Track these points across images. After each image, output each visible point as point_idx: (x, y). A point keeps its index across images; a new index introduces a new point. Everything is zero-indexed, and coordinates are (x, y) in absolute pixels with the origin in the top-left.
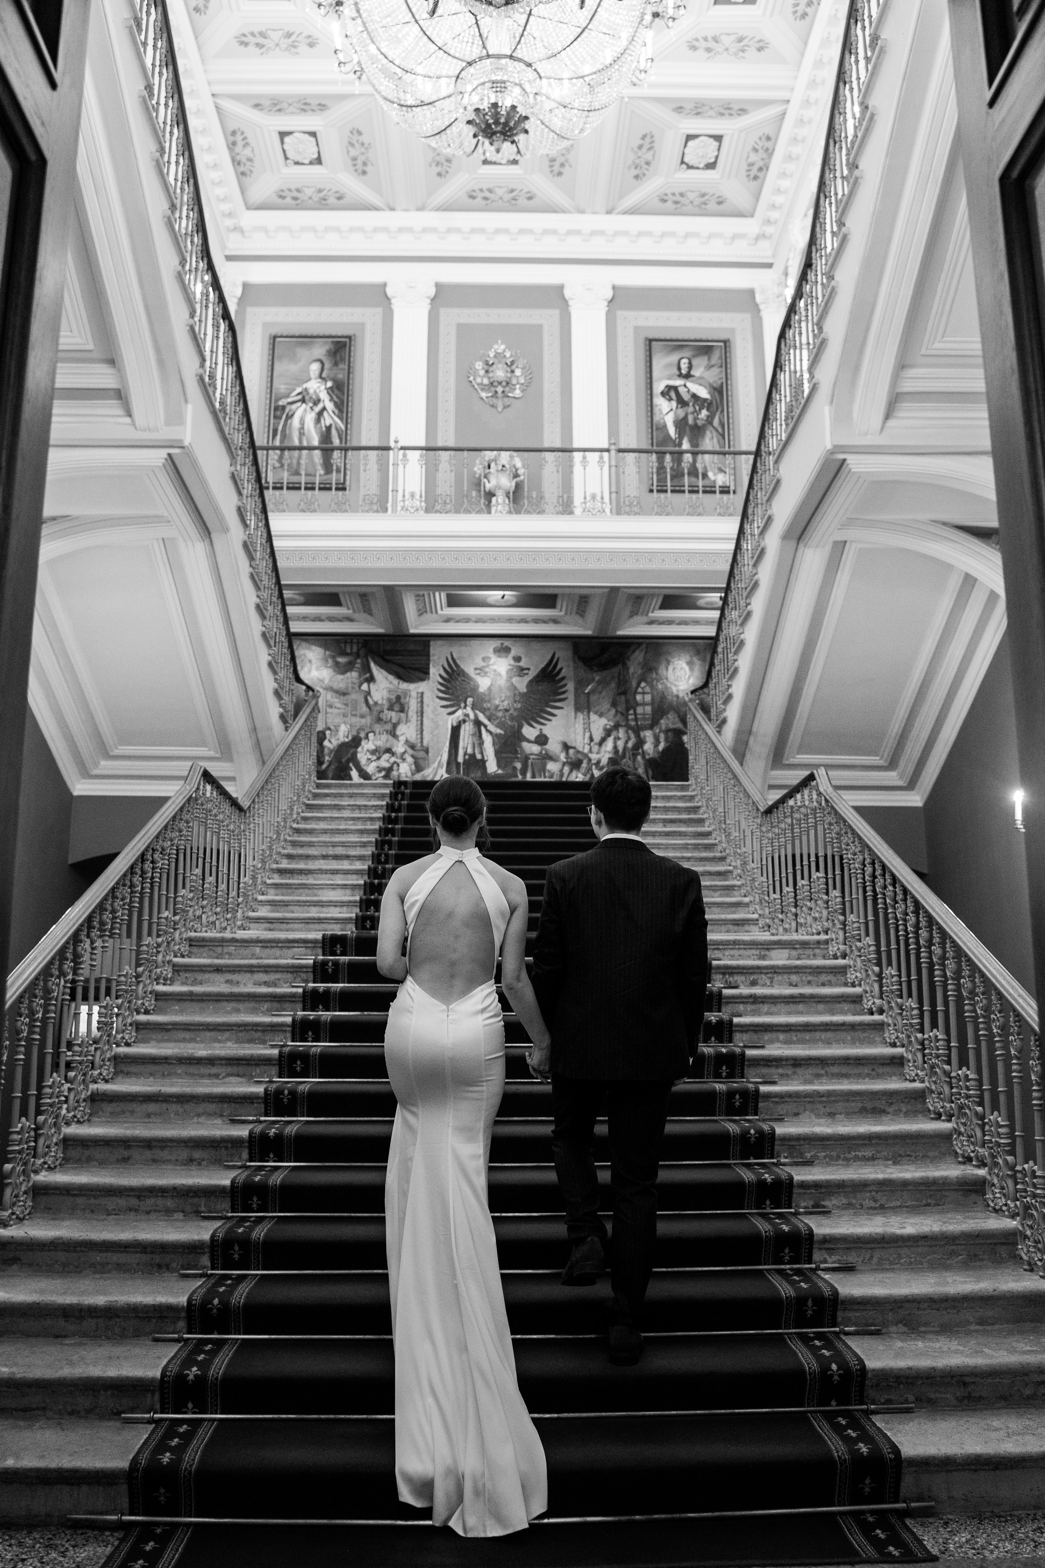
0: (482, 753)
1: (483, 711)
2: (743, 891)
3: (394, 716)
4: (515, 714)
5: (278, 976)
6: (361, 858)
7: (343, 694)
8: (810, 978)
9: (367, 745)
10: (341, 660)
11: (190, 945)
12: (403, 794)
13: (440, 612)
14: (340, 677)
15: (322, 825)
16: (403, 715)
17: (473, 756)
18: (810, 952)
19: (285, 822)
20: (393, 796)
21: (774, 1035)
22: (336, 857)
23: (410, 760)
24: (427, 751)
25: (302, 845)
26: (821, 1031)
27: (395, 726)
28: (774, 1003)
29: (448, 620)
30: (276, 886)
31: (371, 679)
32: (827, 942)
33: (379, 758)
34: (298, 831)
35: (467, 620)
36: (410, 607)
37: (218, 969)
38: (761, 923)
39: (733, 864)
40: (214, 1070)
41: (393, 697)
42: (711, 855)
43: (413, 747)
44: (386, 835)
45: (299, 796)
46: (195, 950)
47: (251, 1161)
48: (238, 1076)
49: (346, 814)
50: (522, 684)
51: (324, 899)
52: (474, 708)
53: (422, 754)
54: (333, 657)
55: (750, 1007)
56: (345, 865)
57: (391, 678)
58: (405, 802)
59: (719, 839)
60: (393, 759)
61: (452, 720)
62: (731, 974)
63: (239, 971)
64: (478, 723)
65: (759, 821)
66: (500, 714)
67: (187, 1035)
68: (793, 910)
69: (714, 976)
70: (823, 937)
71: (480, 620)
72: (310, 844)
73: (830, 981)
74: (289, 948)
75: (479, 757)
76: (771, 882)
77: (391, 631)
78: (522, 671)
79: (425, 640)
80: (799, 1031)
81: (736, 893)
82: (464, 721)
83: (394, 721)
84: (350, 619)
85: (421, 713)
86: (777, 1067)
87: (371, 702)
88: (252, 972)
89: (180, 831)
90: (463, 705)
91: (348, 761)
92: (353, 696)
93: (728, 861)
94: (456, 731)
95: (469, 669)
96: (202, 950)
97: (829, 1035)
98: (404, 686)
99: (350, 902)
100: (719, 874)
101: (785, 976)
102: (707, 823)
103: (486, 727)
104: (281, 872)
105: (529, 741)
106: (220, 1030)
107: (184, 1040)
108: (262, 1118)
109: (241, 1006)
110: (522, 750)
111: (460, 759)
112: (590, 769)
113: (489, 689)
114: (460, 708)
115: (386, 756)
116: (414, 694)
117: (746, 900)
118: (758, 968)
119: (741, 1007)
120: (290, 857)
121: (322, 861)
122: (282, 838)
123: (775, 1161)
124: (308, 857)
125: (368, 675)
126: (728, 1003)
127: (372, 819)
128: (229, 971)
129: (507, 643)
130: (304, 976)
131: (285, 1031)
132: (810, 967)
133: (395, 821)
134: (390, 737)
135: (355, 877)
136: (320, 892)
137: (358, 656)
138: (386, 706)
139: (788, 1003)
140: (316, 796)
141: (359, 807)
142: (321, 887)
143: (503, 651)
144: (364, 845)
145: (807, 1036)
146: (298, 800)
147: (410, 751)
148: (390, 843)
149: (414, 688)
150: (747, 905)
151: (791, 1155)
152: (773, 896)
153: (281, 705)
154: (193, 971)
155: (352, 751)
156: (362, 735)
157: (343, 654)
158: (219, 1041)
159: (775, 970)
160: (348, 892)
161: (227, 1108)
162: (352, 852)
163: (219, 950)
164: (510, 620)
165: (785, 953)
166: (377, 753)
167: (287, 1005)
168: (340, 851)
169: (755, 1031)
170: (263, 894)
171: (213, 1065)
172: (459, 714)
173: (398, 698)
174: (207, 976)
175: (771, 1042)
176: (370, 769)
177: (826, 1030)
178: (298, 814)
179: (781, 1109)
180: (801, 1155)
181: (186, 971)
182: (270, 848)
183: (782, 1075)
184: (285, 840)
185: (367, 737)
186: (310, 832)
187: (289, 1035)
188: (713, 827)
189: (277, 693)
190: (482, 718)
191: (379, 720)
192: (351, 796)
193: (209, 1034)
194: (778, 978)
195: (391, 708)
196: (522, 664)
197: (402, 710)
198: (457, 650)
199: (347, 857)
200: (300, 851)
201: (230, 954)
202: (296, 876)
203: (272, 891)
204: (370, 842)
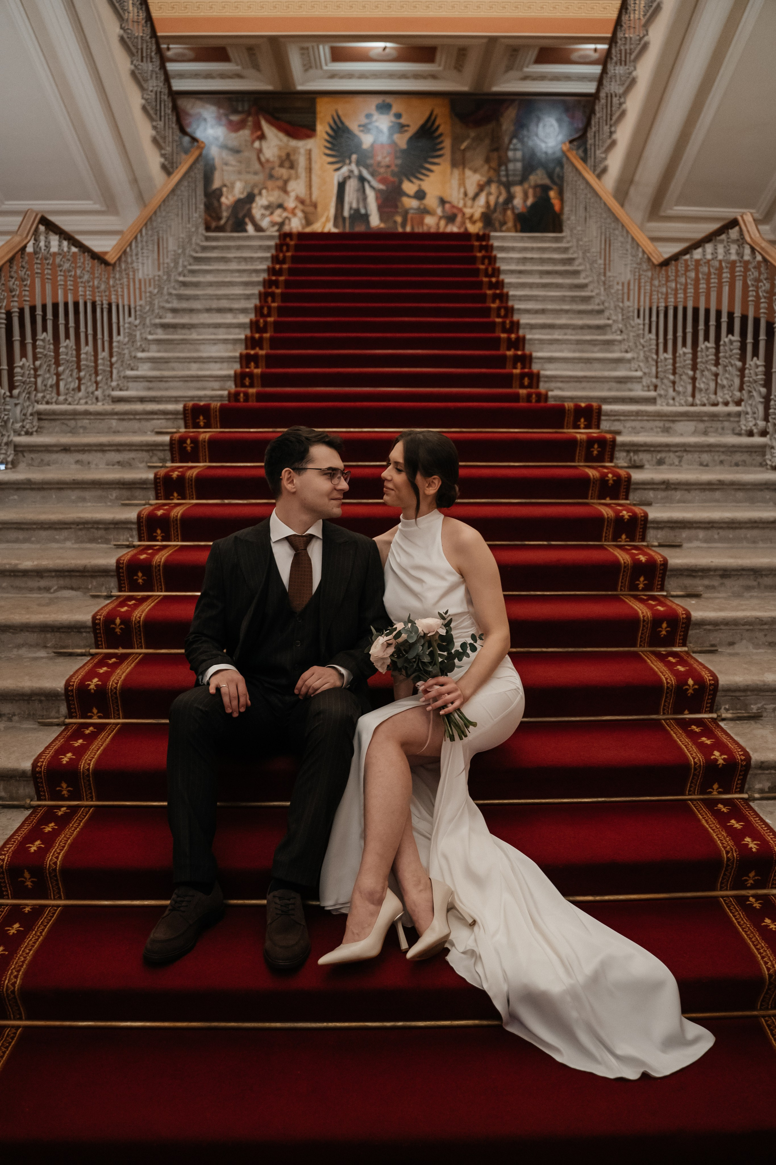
0: (365, 208)
1: (367, 167)
2: (624, 346)
3: (283, 172)
4: (396, 169)
5: (132, 455)
6: (244, 311)
7: (236, 151)
8: (723, 457)
9: (261, 201)
10: (235, 118)
11: (40, 419)
12: (288, 245)
13: (325, 68)
14: (233, 135)
15: (209, 278)
16: (293, 172)
17: (357, 211)
18: (719, 425)
19: (169, 276)
20: (279, 247)
21: (693, 532)
22: (220, 310)
23: (300, 214)
24: (315, 206)
25: (188, 298)
26: (747, 528)
27: (286, 182)
28: (688, 490)
29: (333, 76)
30: (158, 341)
31: (262, 137)
32: (739, 414)
33: (272, 213)
34: (184, 284)
35: (350, 75)
36: (295, 62)
37: (66, 449)
38: (645, 381)
39: (614, 318)
40: (43, 583)
41: (283, 154)
42: (589, 307)
43: (302, 202)
44: (270, 287)
45: (184, 249)
46: (45, 424)
47: (71, 717)
48: (72, 589)
49: (234, 266)
50: (402, 141)
51: (205, 355)
52: (358, 163)
53: (310, 209)
54: (226, 115)
55: (661, 494)
56: (229, 318)
57: (281, 135)
58: (289, 254)
59: (597, 291)
60: (285, 214)
61: (336, 177)
62: (636, 452)
63: (89, 451)
64: (362, 179)
65: (649, 274)
66: (382, 170)
67: (21, 535)
68: (691, 373)
69: (617, 454)
70: (732, 408)
71: (363, 76)
72: (196, 298)
73: (744, 461)
74: (147, 420)
75: (363, 211)
76: (661, 340)
77: (279, 88)
78: (402, 128)
79: (313, 96)
80: (721, 528)
81: (616, 348)
82: (349, 177)
83: (285, 177)
84: (239, 76)
85: (309, 170)
86: (702, 578)
87: (263, 159)
88: (103, 451)
89: (11, 291)
90: (347, 161)
91: (245, 216)
92: (246, 154)
93: (607, 314)
94: (342, 186)
95: (353, 126)
96: (54, 424)
97: (755, 533)
98: (294, 143)
99: (231, 358)
100: (598, 327)
101: (696, 455)
102: (583, 275)
103: (369, 182)
104: (165, 326)
105: (408, 196)
106: (56, 529)
107: (16, 541)
108: (93, 651)
109: (87, 494)
110: (403, 205)
111: (346, 213)
112: (463, 223)
113: (372, 146)
114: (344, 164)
115: (279, 211)
116: (302, 151)
117: (629, 356)
118: (667, 445)
119: (651, 494)
120: (174, 311)
121: (206, 315)
122: (165, 291)
123: (714, 716)
124: (191, 311)
125: (259, 133)
126: (636, 489)
127: (257, 271)
128: (78, 451)
129: (389, 99)
130: (161, 455)
131: (131, 529)
132: (725, 446)
133: (279, 273)
134: (282, 194)
135: (237, 330)
136: (202, 347)
137: (249, 114)
138: (277, 163)
139: (704, 490)
140: (204, 249)
141: (245, 259)
142: (203, 342)
143: (384, 108)
144: (248, 297)
145: (731, 534)
146: (184, 252)
147: (300, 206)
148: (273, 295)
149: (302, 145)
150: (629, 361)
151: (733, 708)
152: (662, 356)
153: (163, 155)
154: (39, 451)
155: (247, 207)
156: (256, 191)
157: (235, 112)
158: (57, 541)
159: (685, 448)
160: (230, 347)
161: (52, 639)
162: (236, 305)
163: (72, 423)
164: (391, 75)
165: (691, 426)
166: (270, 208)
167: (138, 493)
168: (224, 304)
169: (672, 528)
170: (143, 351)
171: (42, 577)
172: (345, 170)
173: (288, 155)
174: (54, 456)
175: (690, 540)
176: (265, 223)
177: (753, 528)
178: (184, 267)
179: (715, 637)
180: (746, 707)
181: (31, 451)
182: (151, 304)
183: (707, 587)
184: (170, 294)
185: (260, 194)
186: (196, 285)
187: (135, 533)
188: (590, 279)
189: (155, 141)
190: (366, 174)
191: (271, 177)
192: (239, 248)
193: (44, 534)
194: (687, 457)
195: (281, 165)
196: (403, 121)
197: (292, 166)
198: (342, 107)
199: (231, 310)
200: (185, 305)
201: (84, 428)
202: (179, 331)
203: (154, 347)
204: (253, 295)
